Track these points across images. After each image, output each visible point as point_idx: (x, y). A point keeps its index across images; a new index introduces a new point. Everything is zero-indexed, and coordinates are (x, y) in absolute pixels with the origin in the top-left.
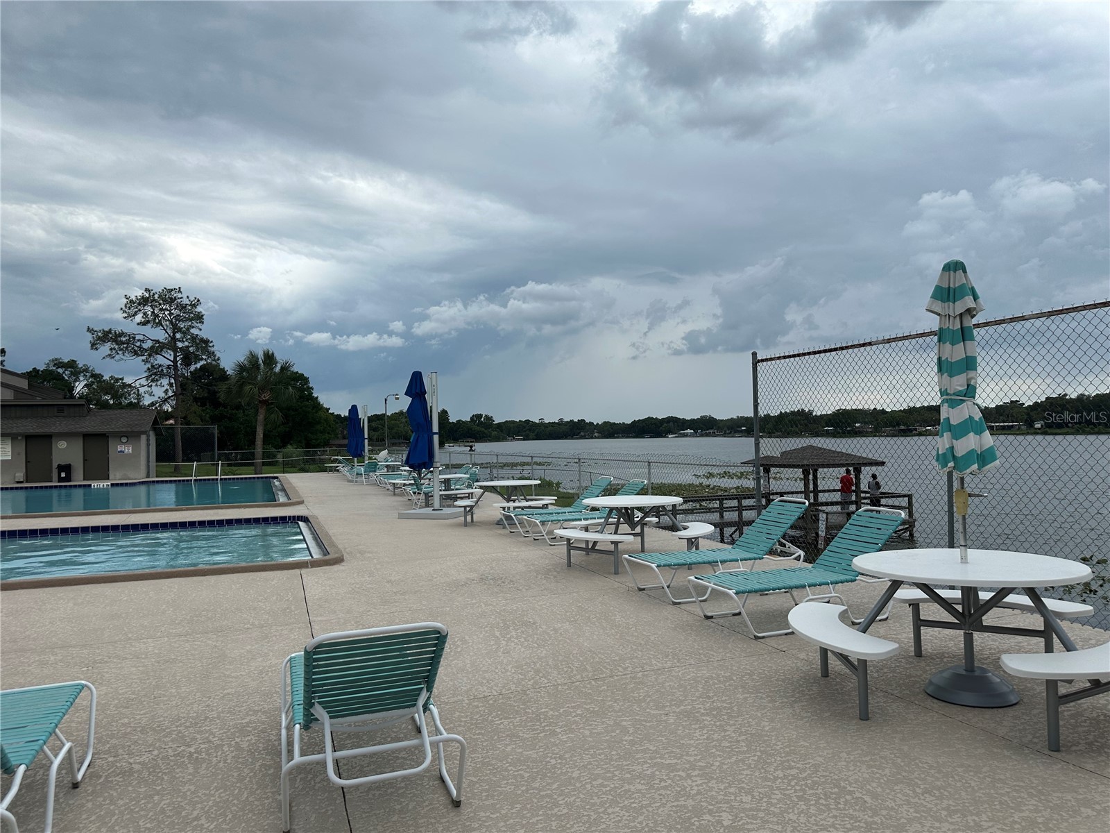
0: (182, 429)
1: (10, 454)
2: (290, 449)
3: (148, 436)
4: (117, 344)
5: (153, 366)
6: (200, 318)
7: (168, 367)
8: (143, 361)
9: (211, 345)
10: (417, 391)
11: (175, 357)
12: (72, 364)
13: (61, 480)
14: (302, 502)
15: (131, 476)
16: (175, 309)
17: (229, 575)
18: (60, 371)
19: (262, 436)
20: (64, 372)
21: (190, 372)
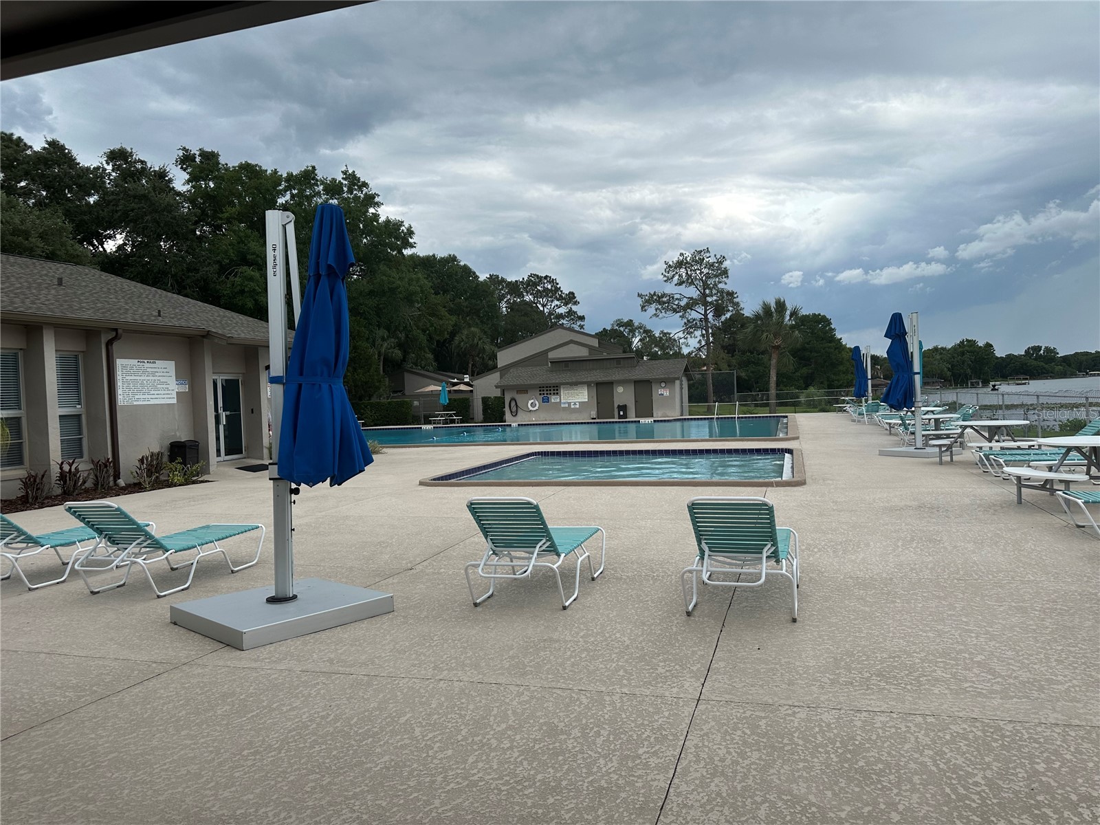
0: (713, 374)
1: (587, 397)
2: (812, 390)
3: (681, 381)
4: (660, 305)
5: (688, 321)
6: (725, 273)
7: (701, 320)
8: (680, 317)
9: (735, 296)
10: (897, 333)
11: (706, 311)
12: (630, 323)
13: (620, 417)
14: (797, 438)
15: (669, 415)
16: (705, 268)
17: (712, 487)
18: (622, 329)
19: (775, 379)
20: (624, 330)
21: (721, 322)
